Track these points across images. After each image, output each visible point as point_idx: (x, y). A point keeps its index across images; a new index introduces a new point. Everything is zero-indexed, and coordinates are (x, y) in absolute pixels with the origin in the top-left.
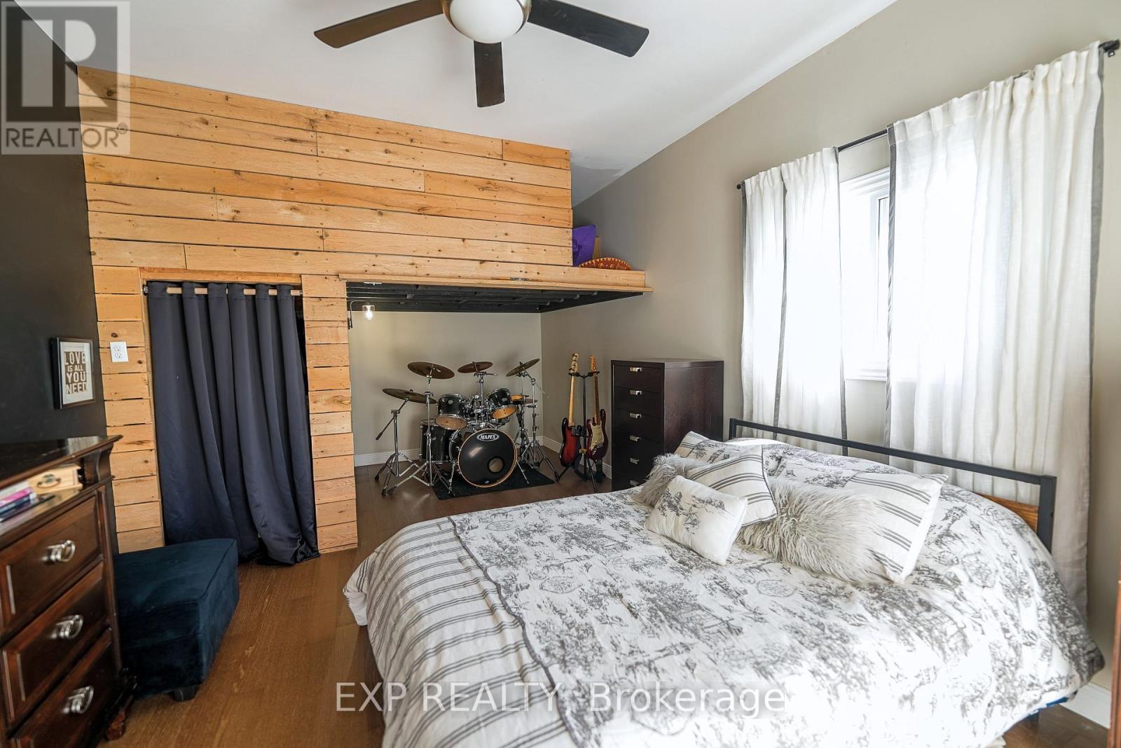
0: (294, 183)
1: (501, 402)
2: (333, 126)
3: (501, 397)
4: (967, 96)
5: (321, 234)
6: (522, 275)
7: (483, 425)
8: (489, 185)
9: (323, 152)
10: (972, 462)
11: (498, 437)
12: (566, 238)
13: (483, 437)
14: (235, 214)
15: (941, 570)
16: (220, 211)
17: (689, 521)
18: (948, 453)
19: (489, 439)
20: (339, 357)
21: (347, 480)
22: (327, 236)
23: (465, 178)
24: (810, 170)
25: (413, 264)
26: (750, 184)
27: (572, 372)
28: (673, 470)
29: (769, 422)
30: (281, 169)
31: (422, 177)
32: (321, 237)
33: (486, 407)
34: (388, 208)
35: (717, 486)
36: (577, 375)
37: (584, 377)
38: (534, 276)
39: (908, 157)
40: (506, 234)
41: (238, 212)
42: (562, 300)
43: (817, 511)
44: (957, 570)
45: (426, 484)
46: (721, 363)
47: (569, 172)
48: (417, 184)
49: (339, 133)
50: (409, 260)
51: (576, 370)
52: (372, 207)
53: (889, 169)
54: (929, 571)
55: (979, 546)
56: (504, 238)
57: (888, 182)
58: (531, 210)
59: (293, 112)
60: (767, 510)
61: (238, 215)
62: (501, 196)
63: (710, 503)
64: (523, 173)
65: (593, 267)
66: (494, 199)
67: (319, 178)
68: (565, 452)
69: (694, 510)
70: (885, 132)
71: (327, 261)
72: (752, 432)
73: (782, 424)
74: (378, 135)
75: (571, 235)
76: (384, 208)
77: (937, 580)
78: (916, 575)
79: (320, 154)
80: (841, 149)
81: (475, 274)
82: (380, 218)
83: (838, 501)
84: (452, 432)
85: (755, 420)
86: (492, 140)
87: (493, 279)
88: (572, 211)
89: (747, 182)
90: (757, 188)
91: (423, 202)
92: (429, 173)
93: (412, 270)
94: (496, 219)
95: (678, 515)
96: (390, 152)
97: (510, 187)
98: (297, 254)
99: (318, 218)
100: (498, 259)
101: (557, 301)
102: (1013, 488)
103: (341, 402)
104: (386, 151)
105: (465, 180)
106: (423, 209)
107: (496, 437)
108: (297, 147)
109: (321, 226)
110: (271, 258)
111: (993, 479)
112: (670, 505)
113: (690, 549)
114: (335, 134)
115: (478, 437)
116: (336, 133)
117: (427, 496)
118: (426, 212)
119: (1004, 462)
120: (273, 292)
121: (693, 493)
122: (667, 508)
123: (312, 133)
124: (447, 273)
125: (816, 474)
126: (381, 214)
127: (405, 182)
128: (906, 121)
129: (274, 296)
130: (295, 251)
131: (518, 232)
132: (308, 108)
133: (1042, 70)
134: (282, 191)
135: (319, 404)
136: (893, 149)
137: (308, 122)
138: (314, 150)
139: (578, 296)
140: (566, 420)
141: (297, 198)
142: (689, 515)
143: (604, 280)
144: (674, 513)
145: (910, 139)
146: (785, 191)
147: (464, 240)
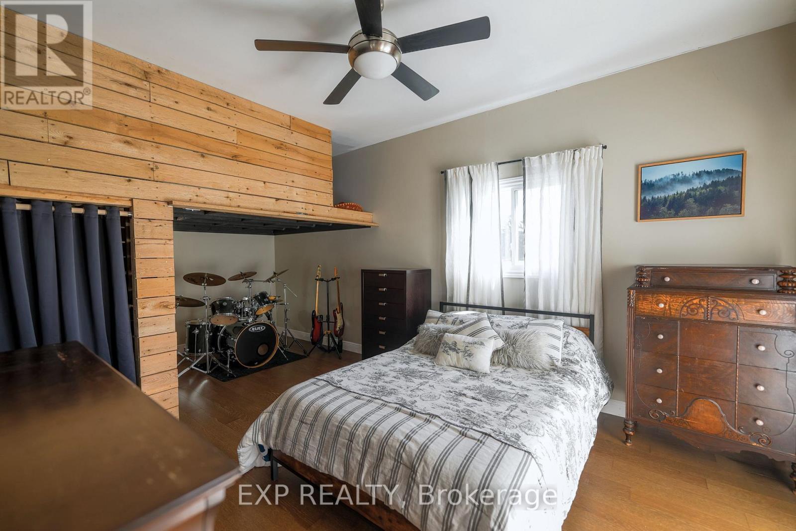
0: (127, 121)
1: (264, 302)
2: (164, 80)
3: (262, 298)
4: (555, 153)
5: (151, 166)
6: (303, 211)
7: (250, 320)
8: (281, 146)
9: (155, 100)
10: (562, 312)
11: (265, 328)
12: (329, 187)
13: (253, 329)
14: (67, 139)
15: (571, 358)
16: (51, 134)
17: (466, 355)
18: (553, 310)
19: (258, 330)
20: (166, 269)
21: (170, 372)
22: (157, 168)
23: (266, 138)
24: (485, 172)
25: (228, 197)
26: (450, 172)
27: (317, 278)
28: (435, 331)
29: (463, 301)
30: (116, 107)
31: (235, 133)
32: (152, 169)
33: (252, 306)
34: (208, 153)
35: (472, 335)
36: (322, 280)
37: (328, 281)
38: (310, 212)
39: (531, 173)
40: (293, 181)
41: (71, 138)
42: (298, 227)
43: (524, 339)
44: (576, 357)
45: (204, 372)
46: (430, 270)
47: (331, 145)
48: (232, 137)
49: (170, 87)
50: (225, 194)
51: (320, 276)
52: (195, 150)
53: (522, 177)
54: (567, 359)
55: (579, 347)
56: (290, 184)
57: (522, 183)
58: (308, 166)
59: (129, 62)
60: (500, 343)
61: (72, 141)
62: (289, 154)
63: (476, 343)
64: (304, 141)
65: (342, 208)
66: (285, 156)
67: (151, 120)
68: (314, 334)
69: (468, 349)
70: (521, 160)
71: (156, 189)
72: (453, 308)
73: (471, 302)
74: (202, 95)
75: (332, 186)
76: (206, 152)
77: (572, 362)
78: (563, 362)
79: (152, 100)
80: (500, 164)
81: (272, 207)
82: (202, 159)
83: (531, 334)
84: (222, 327)
85: (455, 301)
86: (284, 115)
87: (284, 212)
88: (332, 170)
89: (449, 171)
90: (454, 175)
91: (236, 151)
92: (241, 131)
93: (227, 202)
94: (286, 170)
95: (457, 353)
96: (211, 110)
97: (294, 149)
98: (129, 181)
99: (149, 153)
100: (287, 199)
101: (294, 228)
102: (578, 322)
103: (166, 307)
104: (208, 109)
105: (266, 140)
106: (235, 156)
107: (263, 328)
108: (132, 92)
109: (152, 160)
110: (104, 182)
111: (571, 319)
112: (450, 348)
113: (468, 369)
114: (166, 88)
115: (250, 330)
116: (167, 86)
117: (205, 382)
118: (238, 159)
119: (575, 311)
120: (102, 212)
121: (463, 340)
122: (449, 350)
123: (145, 83)
124: (253, 206)
125: (511, 324)
126: (203, 156)
127: (222, 134)
128: (531, 158)
129: (103, 216)
130: (127, 179)
131: (300, 180)
132: (143, 62)
133: (584, 150)
134: (117, 125)
135: (146, 310)
136: (524, 169)
137: (143, 73)
138: (148, 96)
139: (314, 225)
140: (314, 311)
141: (131, 134)
142: (465, 352)
143: (351, 217)
144: (455, 353)
145: (532, 166)
146: (471, 180)
147: (265, 182)
